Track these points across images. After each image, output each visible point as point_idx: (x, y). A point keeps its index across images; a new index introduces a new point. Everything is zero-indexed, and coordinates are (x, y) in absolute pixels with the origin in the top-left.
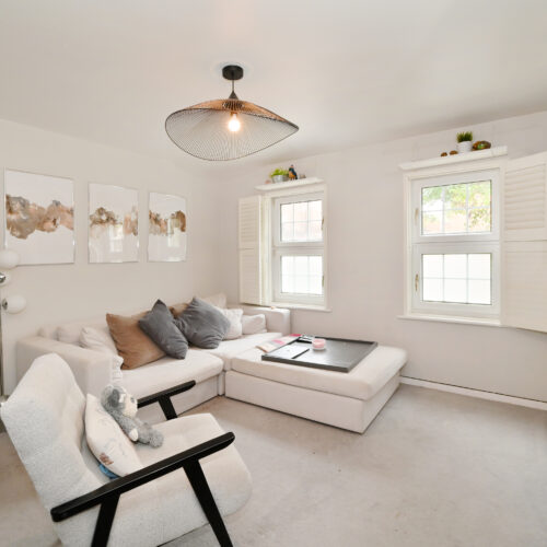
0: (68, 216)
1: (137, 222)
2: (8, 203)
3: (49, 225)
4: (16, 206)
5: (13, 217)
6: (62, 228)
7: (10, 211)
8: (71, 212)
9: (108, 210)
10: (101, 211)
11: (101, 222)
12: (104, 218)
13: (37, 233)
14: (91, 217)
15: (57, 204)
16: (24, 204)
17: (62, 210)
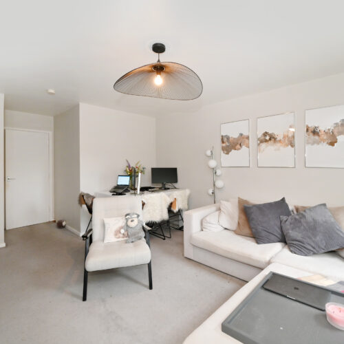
0: (247, 140)
1: (293, 137)
2: (222, 139)
3: (238, 146)
4: (225, 140)
5: (224, 145)
6: (244, 147)
7: (223, 142)
8: (248, 138)
9: (270, 132)
10: (265, 134)
11: (266, 141)
12: (268, 138)
13: (233, 151)
14: (259, 139)
15: (241, 135)
16: (228, 138)
17: (243, 138)
